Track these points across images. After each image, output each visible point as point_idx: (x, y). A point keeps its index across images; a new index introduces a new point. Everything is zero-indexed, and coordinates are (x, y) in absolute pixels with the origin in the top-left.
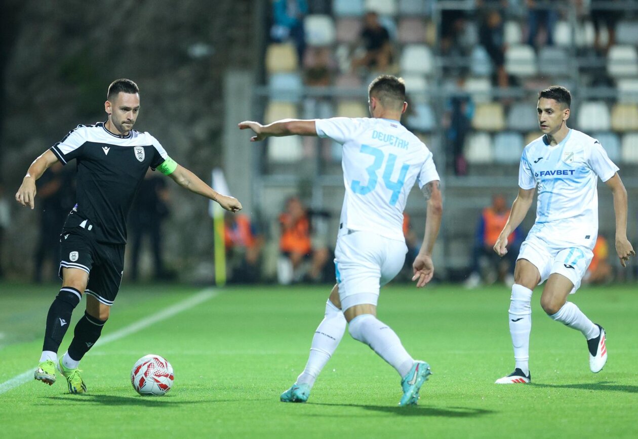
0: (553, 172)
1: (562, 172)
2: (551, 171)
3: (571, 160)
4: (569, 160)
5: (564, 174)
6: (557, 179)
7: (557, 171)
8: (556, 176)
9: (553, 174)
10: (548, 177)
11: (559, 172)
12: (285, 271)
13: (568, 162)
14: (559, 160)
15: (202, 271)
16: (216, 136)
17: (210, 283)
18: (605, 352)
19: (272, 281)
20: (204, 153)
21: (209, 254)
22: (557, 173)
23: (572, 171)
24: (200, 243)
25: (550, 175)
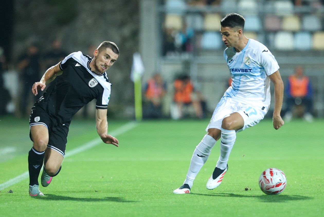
0: (239, 70)
1: (244, 70)
2: (238, 69)
3: (249, 62)
4: (247, 62)
5: (245, 72)
6: (241, 75)
7: (242, 69)
8: (241, 72)
9: (239, 71)
10: (236, 73)
11: (243, 70)
12: (176, 112)
13: (247, 64)
14: (242, 63)
15: (128, 111)
16: (135, 34)
17: (133, 118)
18: (221, 180)
19: (168, 118)
20: (129, 45)
21: (132, 102)
22: (242, 71)
23: (250, 70)
24: (127, 95)
25: (237, 72)
